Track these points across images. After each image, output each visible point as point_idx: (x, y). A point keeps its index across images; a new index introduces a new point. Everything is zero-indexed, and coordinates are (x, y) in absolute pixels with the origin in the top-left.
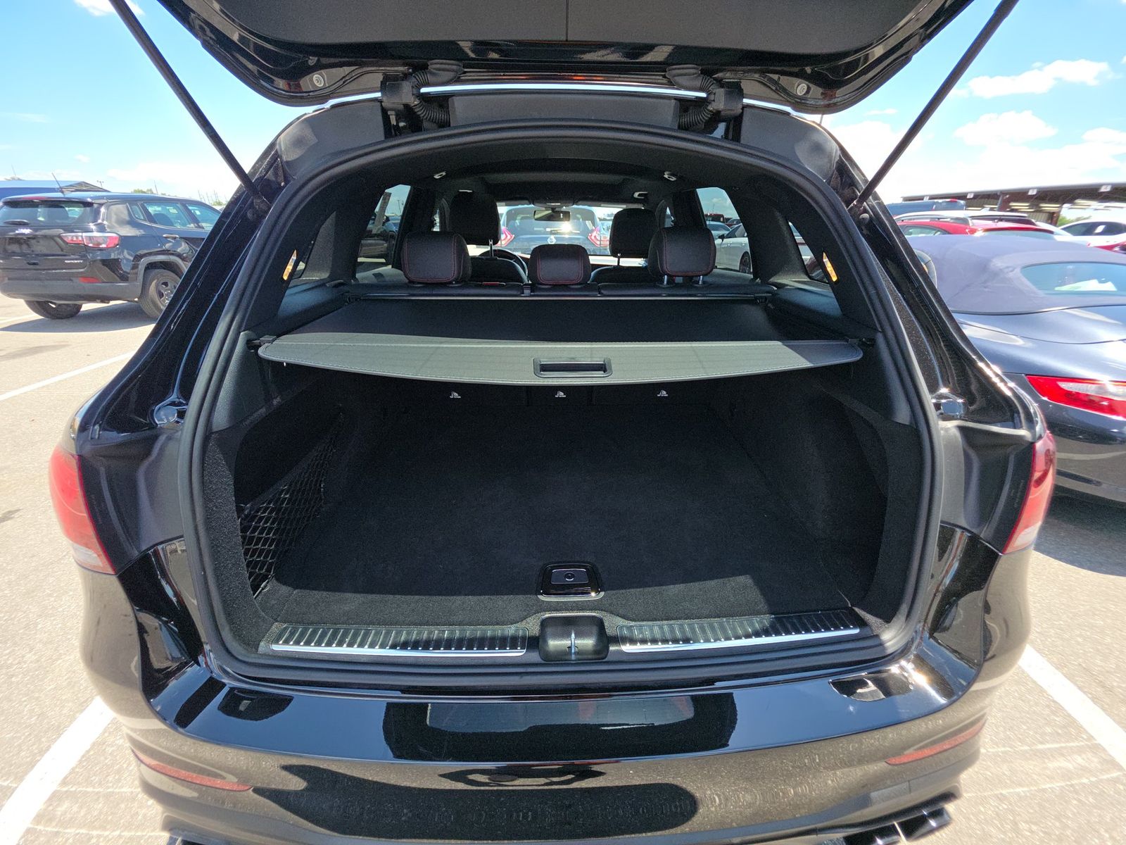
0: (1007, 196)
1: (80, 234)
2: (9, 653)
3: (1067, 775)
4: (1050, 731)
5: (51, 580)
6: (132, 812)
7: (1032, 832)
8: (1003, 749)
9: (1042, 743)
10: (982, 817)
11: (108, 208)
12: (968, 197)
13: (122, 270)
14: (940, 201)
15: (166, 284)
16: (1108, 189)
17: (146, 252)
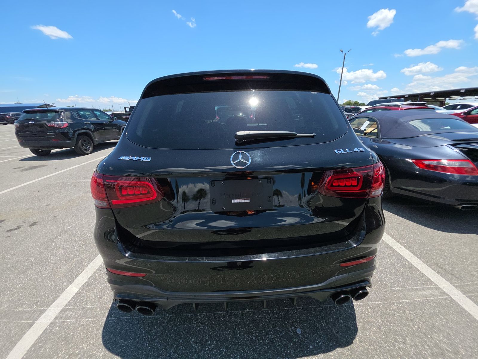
0: (422, 96)
1: (54, 123)
2: (41, 267)
3: (425, 296)
4: (420, 283)
5: (54, 244)
6: (92, 313)
7: (410, 313)
8: (401, 288)
9: (416, 286)
10: (392, 309)
11: (64, 113)
12: (406, 97)
13: (69, 136)
14: (394, 99)
15: (85, 141)
16: (464, 91)
17: (78, 129)
